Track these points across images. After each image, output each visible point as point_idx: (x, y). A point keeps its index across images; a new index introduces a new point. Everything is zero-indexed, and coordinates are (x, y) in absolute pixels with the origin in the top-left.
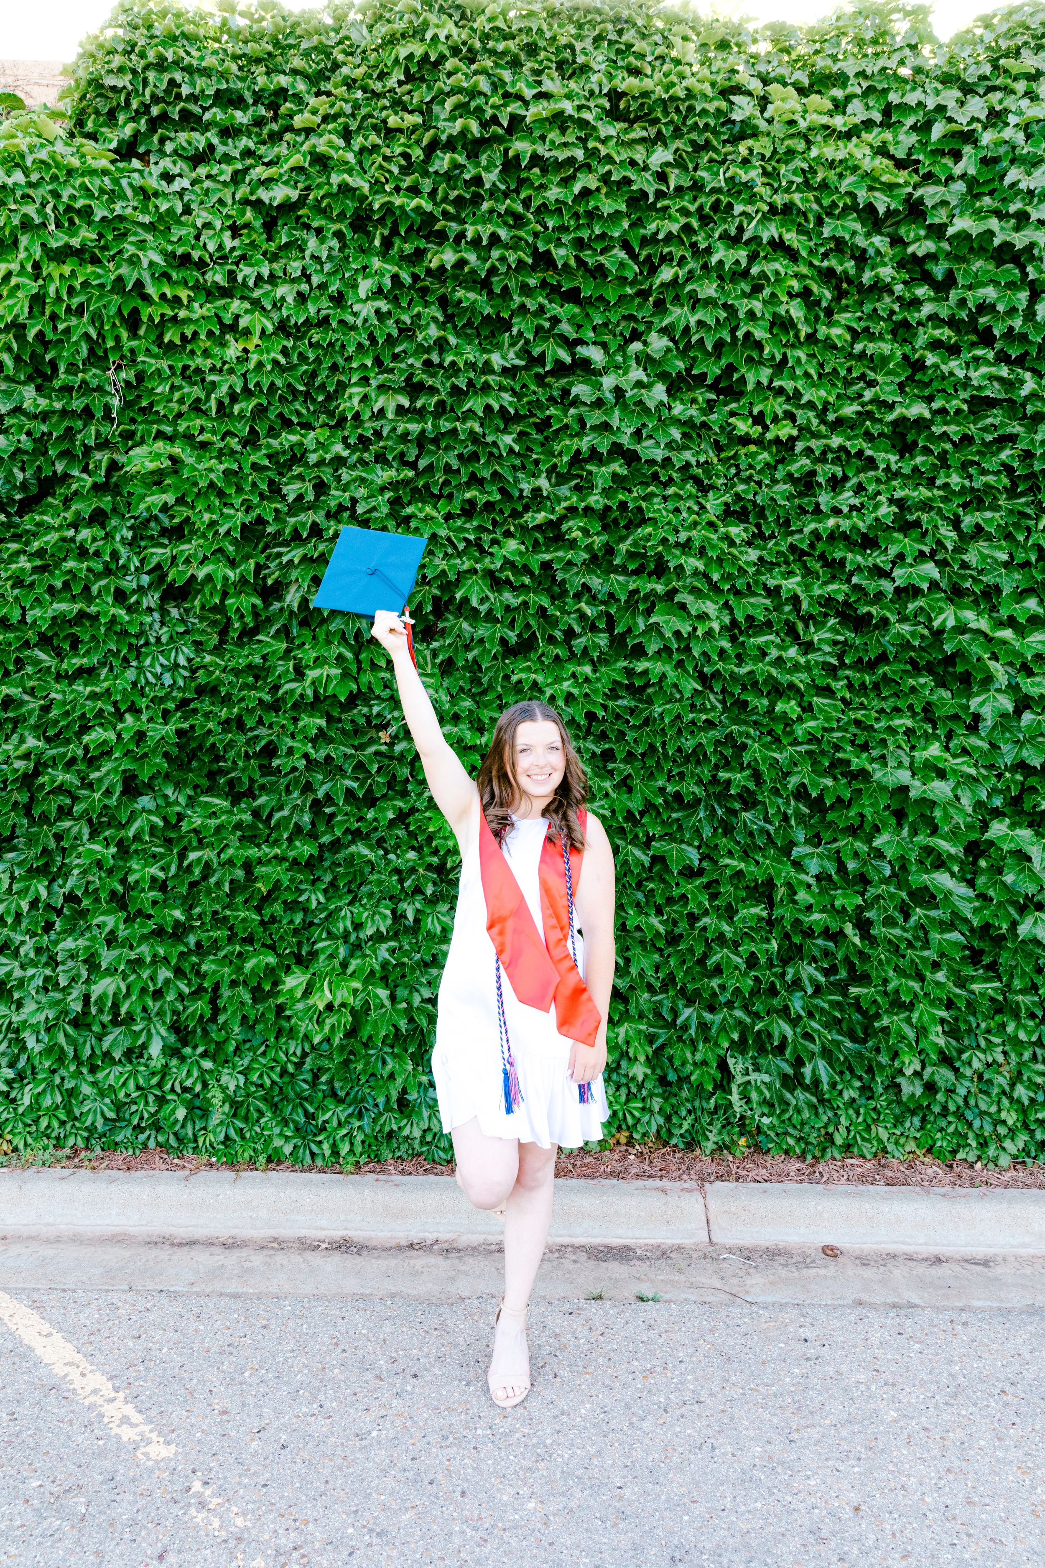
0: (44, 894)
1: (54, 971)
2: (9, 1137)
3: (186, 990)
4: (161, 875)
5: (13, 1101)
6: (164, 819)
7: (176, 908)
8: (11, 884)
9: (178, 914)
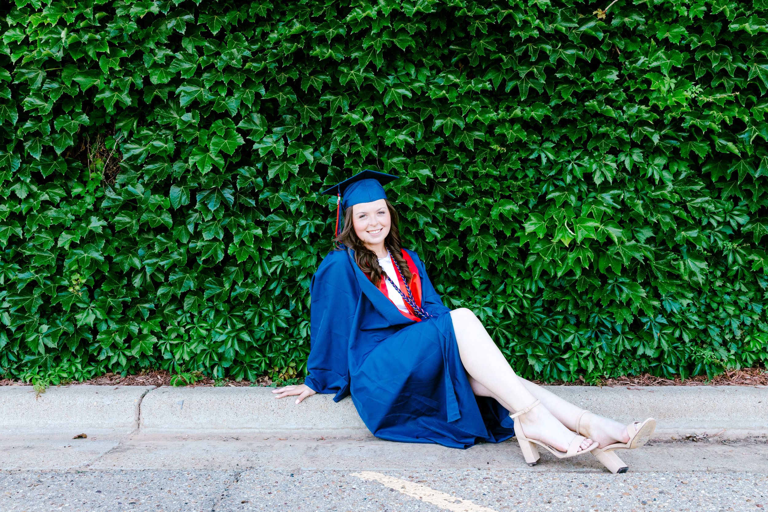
0: (311, 159)
1: (324, 220)
2: (293, 364)
3: (439, 236)
4: (411, 141)
5: (291, 335)
6: (412, 91)
7: (425, 167)
8: (286, 149)
9: (426, 172)
